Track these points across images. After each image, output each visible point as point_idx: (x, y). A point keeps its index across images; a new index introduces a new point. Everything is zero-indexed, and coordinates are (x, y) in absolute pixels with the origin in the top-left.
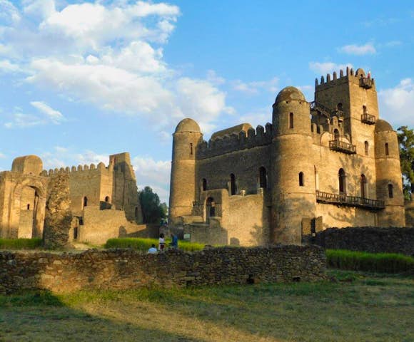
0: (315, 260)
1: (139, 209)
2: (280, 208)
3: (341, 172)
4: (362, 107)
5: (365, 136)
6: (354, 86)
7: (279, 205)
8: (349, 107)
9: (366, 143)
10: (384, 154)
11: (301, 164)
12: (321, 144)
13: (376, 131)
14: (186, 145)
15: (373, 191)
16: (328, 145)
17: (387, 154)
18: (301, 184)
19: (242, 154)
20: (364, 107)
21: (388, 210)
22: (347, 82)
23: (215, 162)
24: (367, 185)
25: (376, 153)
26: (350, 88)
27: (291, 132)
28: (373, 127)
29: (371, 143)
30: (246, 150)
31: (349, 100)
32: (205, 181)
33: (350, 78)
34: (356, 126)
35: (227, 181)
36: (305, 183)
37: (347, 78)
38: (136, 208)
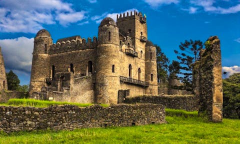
0: (161, 113)
1: (6, 82)
2: (101, 84)
3: (130, 66)
4: (140, 32)
5: (141, 48)
6: (137, 21)
7: (101, 82)
8: (134, 32)
9: (141, 51)
10: (150, 58)
11: (114, 60)
12: (121, 51)
13: (146, 46)
14: (43, 45)
15: (143, 77)
16: (124, 51)
17: (151, 58)
18: (113, 71)
19: (78, 53)
20: (141, 33)
21: (150, 87)
22: (135, 19)
23: (61, 57)
24: (141, 74)
25: (145, 57)
26: (136, 22)
27: (109, 42)
28: (145, 44)
29: (144, 52)
30: (81, 50)
31: (135, 28)
32: (53, 67)
33: (136, 16)
34: (138, 42)
35: (68, 68)
36: (115, 71)
37: (134, 16)
38: (4, 81)
